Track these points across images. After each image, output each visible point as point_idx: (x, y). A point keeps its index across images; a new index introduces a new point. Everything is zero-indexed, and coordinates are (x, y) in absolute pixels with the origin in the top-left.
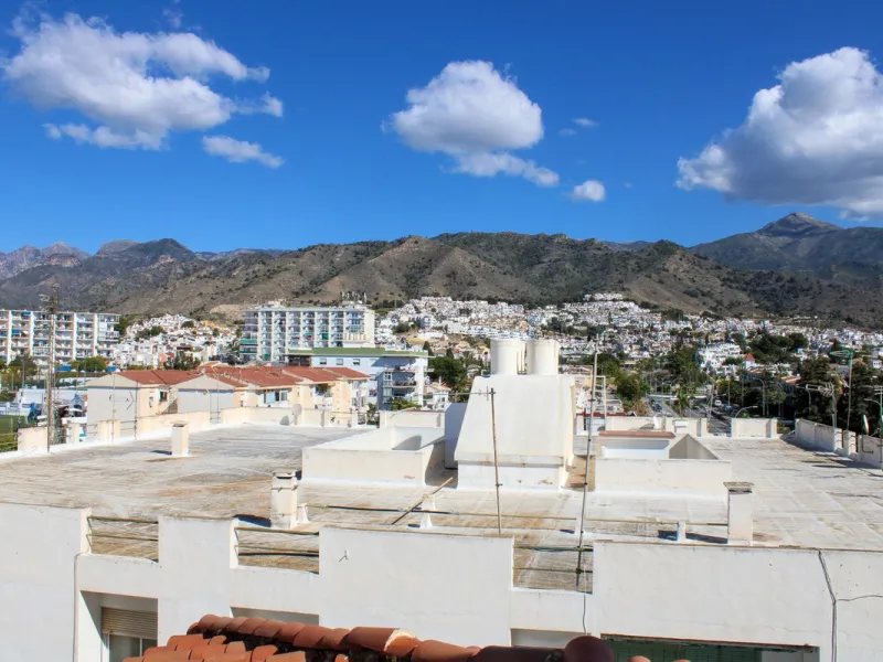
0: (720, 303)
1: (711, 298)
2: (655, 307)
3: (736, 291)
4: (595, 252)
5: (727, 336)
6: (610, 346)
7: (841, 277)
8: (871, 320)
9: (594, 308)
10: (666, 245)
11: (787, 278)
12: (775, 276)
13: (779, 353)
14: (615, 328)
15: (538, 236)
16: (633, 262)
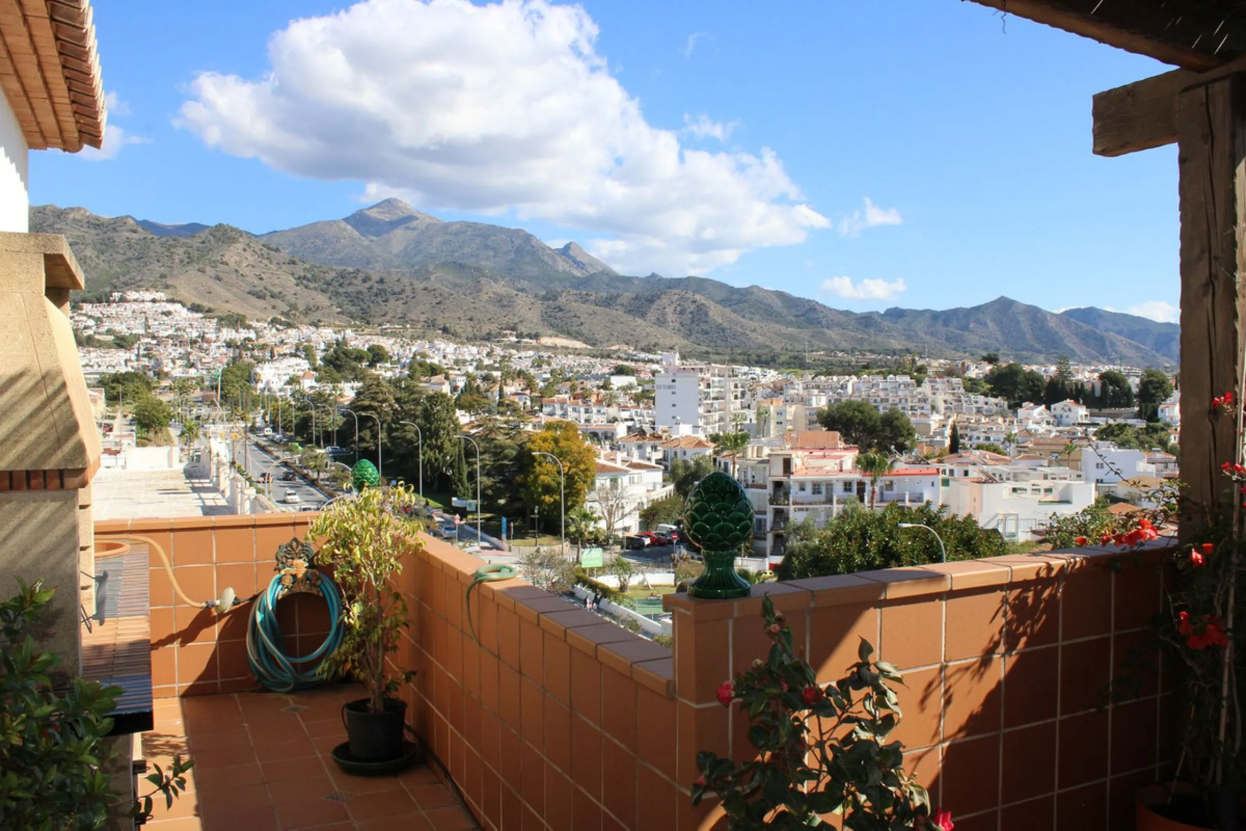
0: (294, 307)
1: (283, 301)
2: (210, 310)
3: (315, 293)
4: (128, 234)
5: (297, 349)
6: (145, 361)
7: (439, 279)
8: (470, 329)
9: (126, 310)
10: (226, 231)
11: (376, 277)
12: (361, 276)
13: (354, 369)
14: (154, 337)
15: (45, 208)
16: (181, 251)
